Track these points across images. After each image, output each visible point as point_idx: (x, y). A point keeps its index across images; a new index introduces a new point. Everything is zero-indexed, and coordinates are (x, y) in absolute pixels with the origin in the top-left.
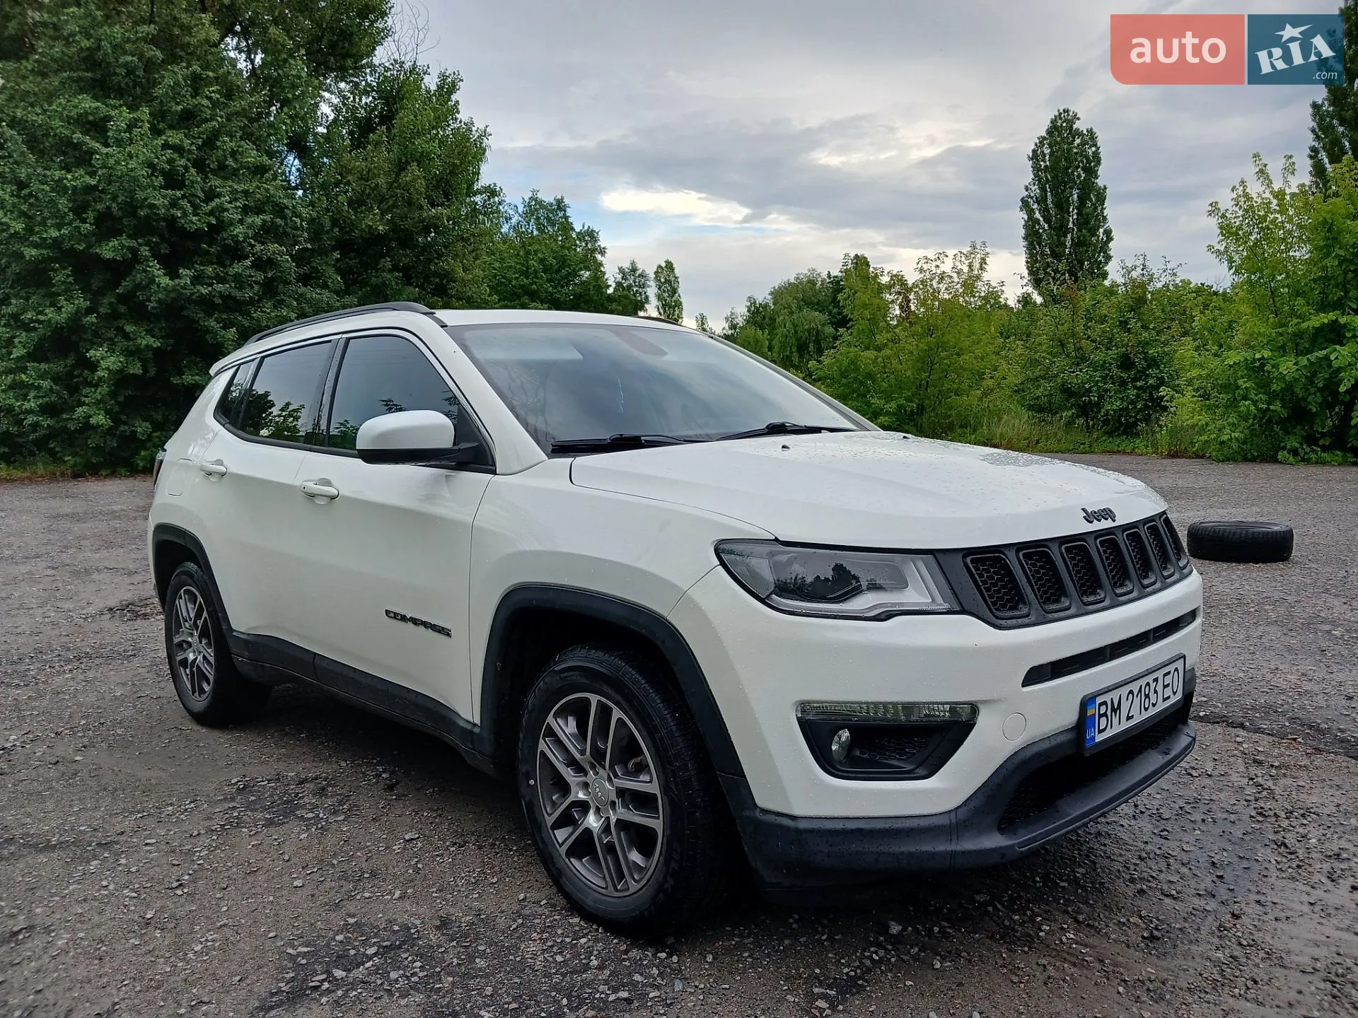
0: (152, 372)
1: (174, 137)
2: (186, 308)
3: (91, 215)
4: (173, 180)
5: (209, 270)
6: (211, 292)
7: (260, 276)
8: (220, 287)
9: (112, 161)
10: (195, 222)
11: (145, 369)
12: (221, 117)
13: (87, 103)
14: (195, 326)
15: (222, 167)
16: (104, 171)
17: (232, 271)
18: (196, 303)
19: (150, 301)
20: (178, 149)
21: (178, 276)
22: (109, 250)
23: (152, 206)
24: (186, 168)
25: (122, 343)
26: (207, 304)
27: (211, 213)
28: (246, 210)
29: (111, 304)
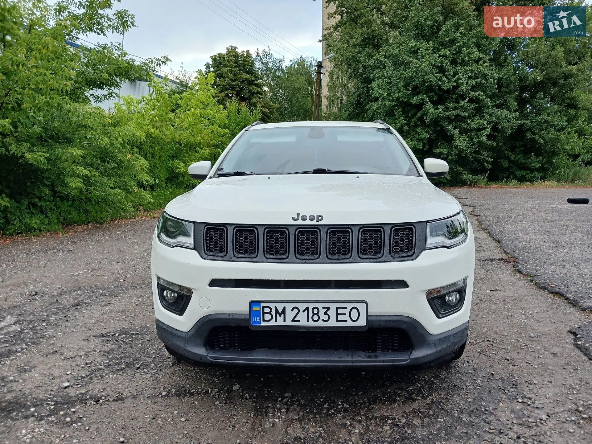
0: (427, 148)
1: (444, 51)
2: (441, 121)
3: (410, 87)
4: (441, 69)
5: (451, 105)
6: (450, 114)
7: (473, 106)
8: (455, 112)
9: (418, 65)
10: (447, 86)
11: (424, 146)
12: (465, 40)
13: (413, 43)
14: (444, 128)
15: (463, 61)
16: (415, 69)
17: (460, 105)
18: (445, 119)
19: (427, 120)
20: (445, 56)
21: (438, 109)
22: (415, 100)
23: (431, 81)
24: (447, 64)
25: (416, 137)
26: (449, 120)
27: (455, 81)
28: (470, 78)
29: (415, 121)
